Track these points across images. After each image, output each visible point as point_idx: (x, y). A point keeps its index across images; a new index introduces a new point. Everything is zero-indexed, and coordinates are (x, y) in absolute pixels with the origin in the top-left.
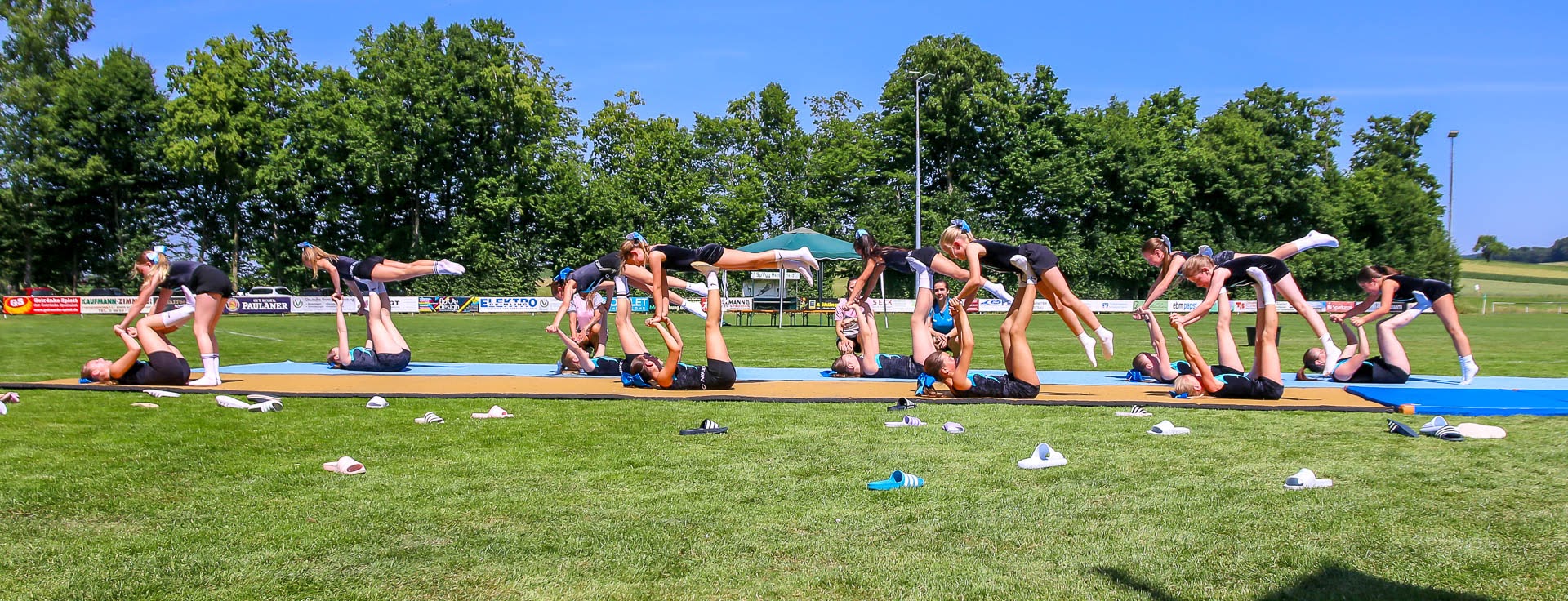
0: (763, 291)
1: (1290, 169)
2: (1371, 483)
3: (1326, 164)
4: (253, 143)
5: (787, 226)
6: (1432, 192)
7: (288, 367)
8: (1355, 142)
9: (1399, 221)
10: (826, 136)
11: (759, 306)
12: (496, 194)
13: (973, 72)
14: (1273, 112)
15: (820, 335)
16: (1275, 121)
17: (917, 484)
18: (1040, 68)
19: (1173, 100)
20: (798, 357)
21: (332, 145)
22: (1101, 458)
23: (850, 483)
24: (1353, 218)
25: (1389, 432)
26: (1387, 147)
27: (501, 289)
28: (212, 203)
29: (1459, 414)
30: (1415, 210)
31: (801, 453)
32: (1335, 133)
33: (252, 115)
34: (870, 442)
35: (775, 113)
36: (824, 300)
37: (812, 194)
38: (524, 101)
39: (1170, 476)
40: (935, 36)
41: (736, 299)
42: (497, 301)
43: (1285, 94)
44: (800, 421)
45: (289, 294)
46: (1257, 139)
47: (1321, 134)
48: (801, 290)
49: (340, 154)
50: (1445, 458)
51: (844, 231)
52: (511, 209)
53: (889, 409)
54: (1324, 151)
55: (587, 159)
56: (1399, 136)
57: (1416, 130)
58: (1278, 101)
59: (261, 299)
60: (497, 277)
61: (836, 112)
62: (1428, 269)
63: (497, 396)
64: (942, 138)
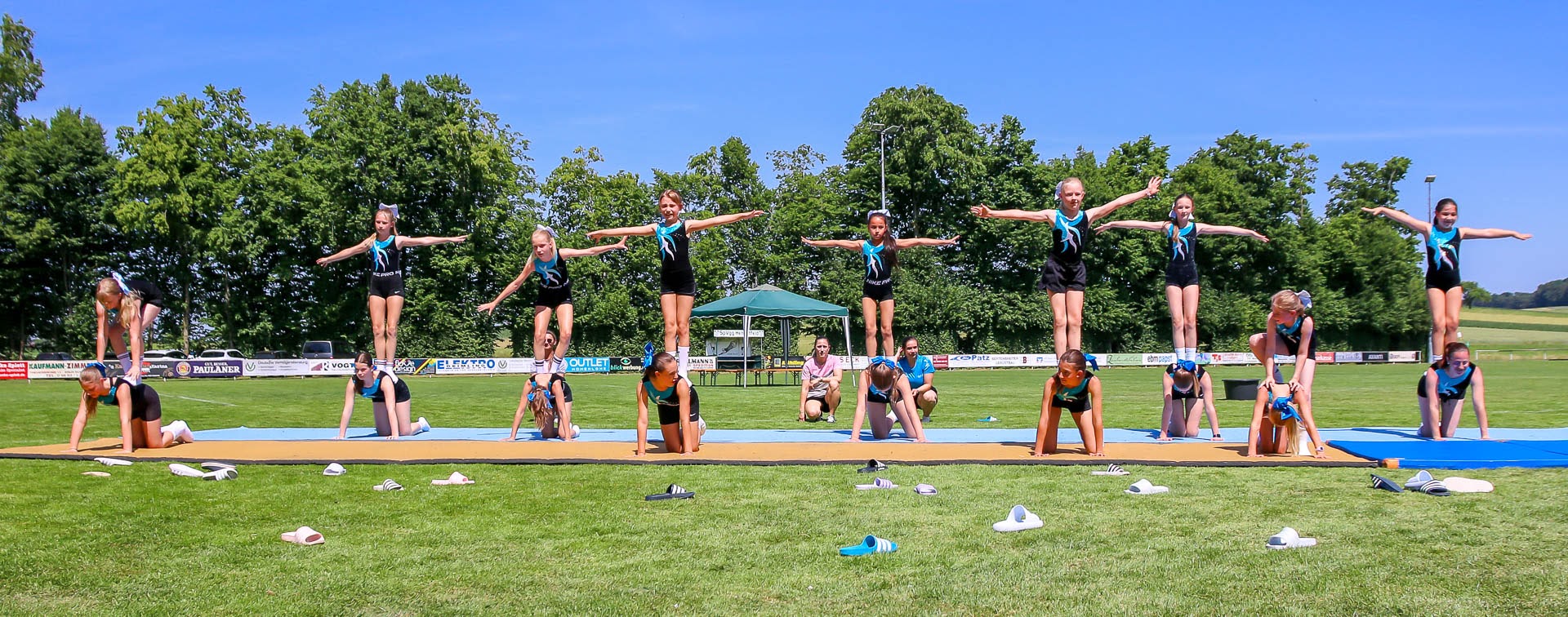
0: (727, 350)
1: (1265, 217)
2: (1356, 542)
3: (1302, 212)
4: (206, 204)
5: (750, 283)
6: (1410, 238)
7: (242, 433)
8: (1329, 189)
9: (1377, 269)
10: (789, 191)
11: (723, 365)
12: (453, 254)
13: (936, 124)
14: (1245, 160)
15: (785, 394)
16: (1249, 168)
17: (890, 549)
18: (1007, 120)
19: (1143, 150)
20: (764, 418)
21: (286, 205)
22: (1078, 519)
23: (822, 549)
24: (1330, 267)
25: (1373, 487)
26: (1363, 194)
27: (459, 350)
28: (163, 266)
29: (1444, 467)
30: (1394, 258)
31: (770, 518)
32: (1309, 180)
33: (204, 176)
34: (841, 505)
35: (736, 169)
36: (789, 358)
37: (776, 251)
38: (481, 158)
39: (1149, 537)
40: (898, 88)
41: (699, 358)
42: (455, 362)
43: (1258, 141)
44: (768, 485)
45: (242, 357)
46: (1232, 186)
47: (1296, 181)
48: (766, 348)
49: (295, 215)
50: (1431, 514)
51: (809, 287)
52: (468, 268)
53: (859, 471)
54: (1299, 198)
55: (545, 217)
56: (1375, 182)
57: (1392, 176)
58: (1251, 147)
59: (213, 362)
60: (454, 338)
61: (799, 166)
62: (1409, 317)
63: (457, 462)
64: (907, 191)
